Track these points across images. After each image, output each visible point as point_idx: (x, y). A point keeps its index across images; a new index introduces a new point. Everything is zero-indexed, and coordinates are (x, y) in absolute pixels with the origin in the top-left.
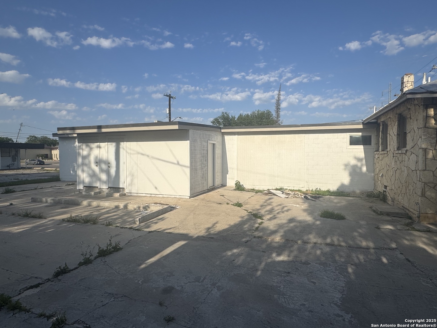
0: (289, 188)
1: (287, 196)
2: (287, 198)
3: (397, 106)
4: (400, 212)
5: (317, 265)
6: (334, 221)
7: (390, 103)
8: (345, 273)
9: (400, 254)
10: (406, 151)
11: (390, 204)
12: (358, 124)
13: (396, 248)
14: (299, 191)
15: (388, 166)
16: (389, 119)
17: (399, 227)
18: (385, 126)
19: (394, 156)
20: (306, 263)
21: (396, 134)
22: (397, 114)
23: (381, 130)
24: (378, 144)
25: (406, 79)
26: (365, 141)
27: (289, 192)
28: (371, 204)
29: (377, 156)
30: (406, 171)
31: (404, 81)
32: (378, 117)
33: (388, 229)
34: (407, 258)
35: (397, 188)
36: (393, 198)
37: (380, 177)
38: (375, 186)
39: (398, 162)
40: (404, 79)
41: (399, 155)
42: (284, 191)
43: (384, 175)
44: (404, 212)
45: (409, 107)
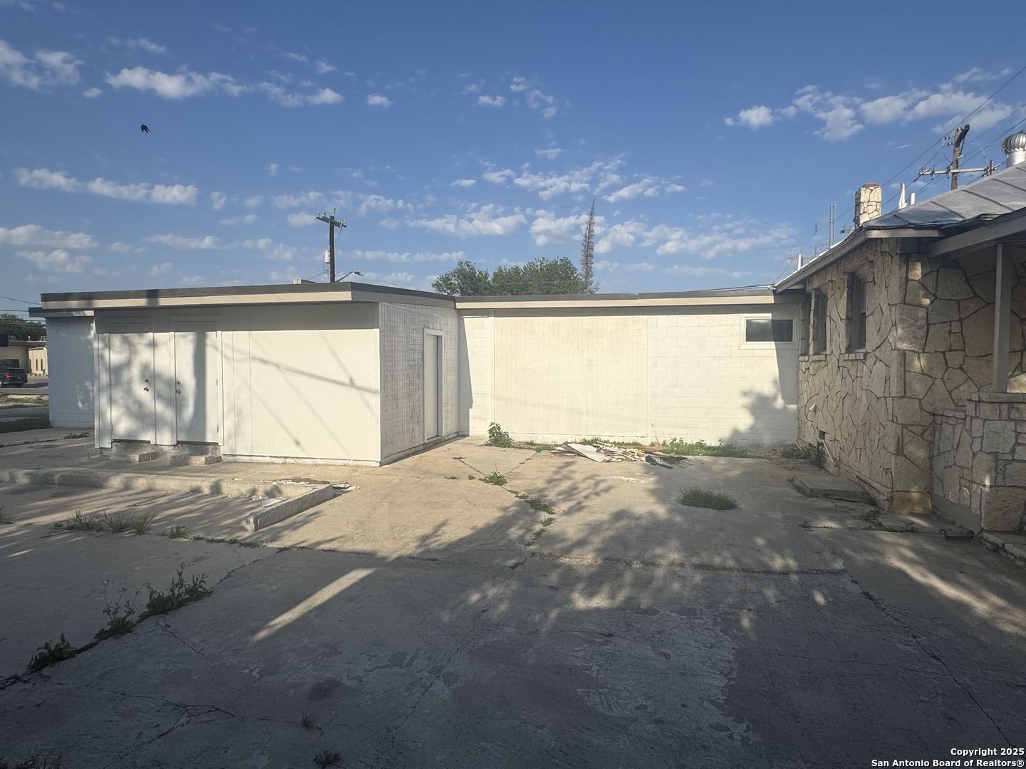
0: (612, 440)
1: (608, 458)
2: (609, 461)
3: (845, 256)
4: (852, 489)
5: (673, 614)
6: (711, 512)
7: (831, 247)
8: (735, 631)
9: (852, 582)
10: (866, 354)
11: (831, 471)
12: (764, 293)
13: (844, 570)
14: (636, 445)
15: (827, 388)
16: (830, 284)
17: (850, 523)
18: (822, 299)
19: (839, 367)
20: (649, 612)
21: (844, 317)
22: (845, 273)
23: (813, 308)
24: (805, 339)
25: (864, 196)
26: (779, 332)
27: (612, 449)
28: (792, 474)
29: (803, 366)
30: (864, 399)
31: (862, 200)
32: (805, 278)
33: (828, 527)
34: (865, 590)
35: (845, 435)
36: (838, 459)
37: (810, 413)
38: (799, 434)
39: (849, 380)
40: (860, 195)
41: (850, 363)
42: (601, 446)
43: (820, 407)
44: (860, 489)
45: (871, 258)
